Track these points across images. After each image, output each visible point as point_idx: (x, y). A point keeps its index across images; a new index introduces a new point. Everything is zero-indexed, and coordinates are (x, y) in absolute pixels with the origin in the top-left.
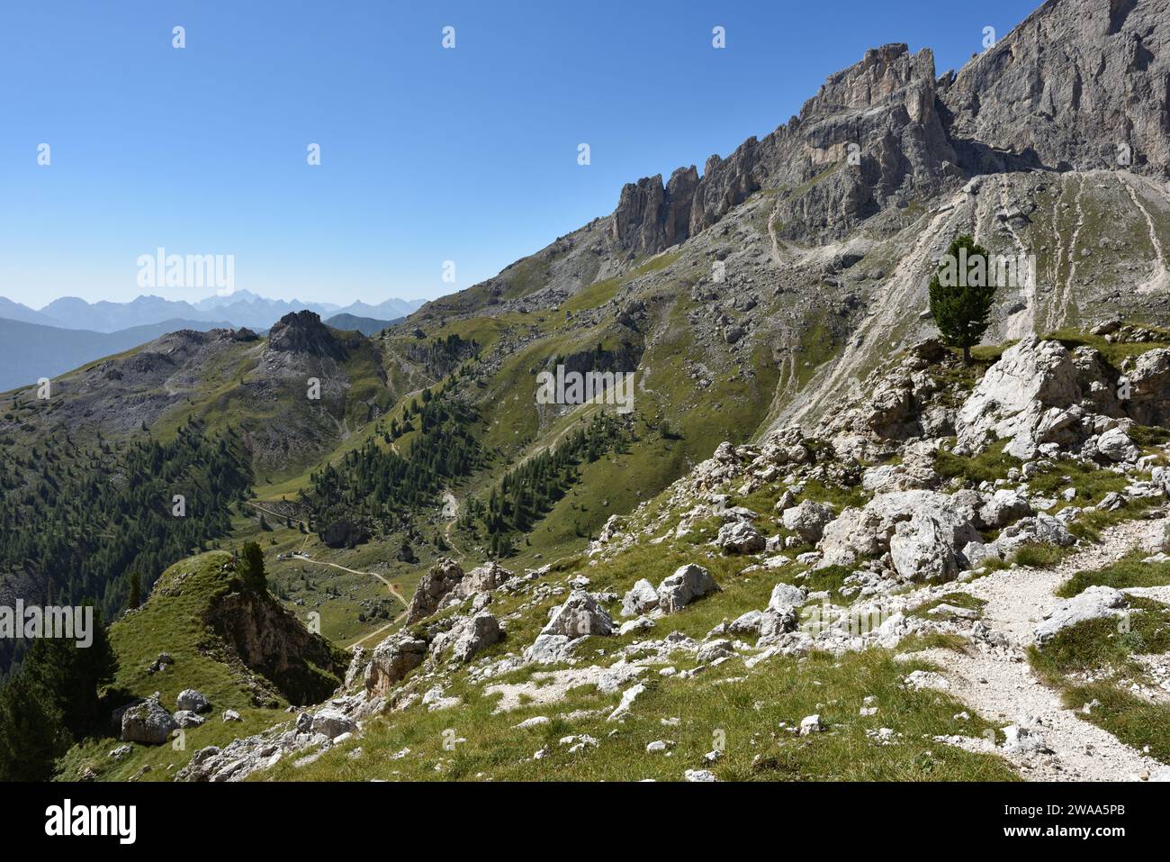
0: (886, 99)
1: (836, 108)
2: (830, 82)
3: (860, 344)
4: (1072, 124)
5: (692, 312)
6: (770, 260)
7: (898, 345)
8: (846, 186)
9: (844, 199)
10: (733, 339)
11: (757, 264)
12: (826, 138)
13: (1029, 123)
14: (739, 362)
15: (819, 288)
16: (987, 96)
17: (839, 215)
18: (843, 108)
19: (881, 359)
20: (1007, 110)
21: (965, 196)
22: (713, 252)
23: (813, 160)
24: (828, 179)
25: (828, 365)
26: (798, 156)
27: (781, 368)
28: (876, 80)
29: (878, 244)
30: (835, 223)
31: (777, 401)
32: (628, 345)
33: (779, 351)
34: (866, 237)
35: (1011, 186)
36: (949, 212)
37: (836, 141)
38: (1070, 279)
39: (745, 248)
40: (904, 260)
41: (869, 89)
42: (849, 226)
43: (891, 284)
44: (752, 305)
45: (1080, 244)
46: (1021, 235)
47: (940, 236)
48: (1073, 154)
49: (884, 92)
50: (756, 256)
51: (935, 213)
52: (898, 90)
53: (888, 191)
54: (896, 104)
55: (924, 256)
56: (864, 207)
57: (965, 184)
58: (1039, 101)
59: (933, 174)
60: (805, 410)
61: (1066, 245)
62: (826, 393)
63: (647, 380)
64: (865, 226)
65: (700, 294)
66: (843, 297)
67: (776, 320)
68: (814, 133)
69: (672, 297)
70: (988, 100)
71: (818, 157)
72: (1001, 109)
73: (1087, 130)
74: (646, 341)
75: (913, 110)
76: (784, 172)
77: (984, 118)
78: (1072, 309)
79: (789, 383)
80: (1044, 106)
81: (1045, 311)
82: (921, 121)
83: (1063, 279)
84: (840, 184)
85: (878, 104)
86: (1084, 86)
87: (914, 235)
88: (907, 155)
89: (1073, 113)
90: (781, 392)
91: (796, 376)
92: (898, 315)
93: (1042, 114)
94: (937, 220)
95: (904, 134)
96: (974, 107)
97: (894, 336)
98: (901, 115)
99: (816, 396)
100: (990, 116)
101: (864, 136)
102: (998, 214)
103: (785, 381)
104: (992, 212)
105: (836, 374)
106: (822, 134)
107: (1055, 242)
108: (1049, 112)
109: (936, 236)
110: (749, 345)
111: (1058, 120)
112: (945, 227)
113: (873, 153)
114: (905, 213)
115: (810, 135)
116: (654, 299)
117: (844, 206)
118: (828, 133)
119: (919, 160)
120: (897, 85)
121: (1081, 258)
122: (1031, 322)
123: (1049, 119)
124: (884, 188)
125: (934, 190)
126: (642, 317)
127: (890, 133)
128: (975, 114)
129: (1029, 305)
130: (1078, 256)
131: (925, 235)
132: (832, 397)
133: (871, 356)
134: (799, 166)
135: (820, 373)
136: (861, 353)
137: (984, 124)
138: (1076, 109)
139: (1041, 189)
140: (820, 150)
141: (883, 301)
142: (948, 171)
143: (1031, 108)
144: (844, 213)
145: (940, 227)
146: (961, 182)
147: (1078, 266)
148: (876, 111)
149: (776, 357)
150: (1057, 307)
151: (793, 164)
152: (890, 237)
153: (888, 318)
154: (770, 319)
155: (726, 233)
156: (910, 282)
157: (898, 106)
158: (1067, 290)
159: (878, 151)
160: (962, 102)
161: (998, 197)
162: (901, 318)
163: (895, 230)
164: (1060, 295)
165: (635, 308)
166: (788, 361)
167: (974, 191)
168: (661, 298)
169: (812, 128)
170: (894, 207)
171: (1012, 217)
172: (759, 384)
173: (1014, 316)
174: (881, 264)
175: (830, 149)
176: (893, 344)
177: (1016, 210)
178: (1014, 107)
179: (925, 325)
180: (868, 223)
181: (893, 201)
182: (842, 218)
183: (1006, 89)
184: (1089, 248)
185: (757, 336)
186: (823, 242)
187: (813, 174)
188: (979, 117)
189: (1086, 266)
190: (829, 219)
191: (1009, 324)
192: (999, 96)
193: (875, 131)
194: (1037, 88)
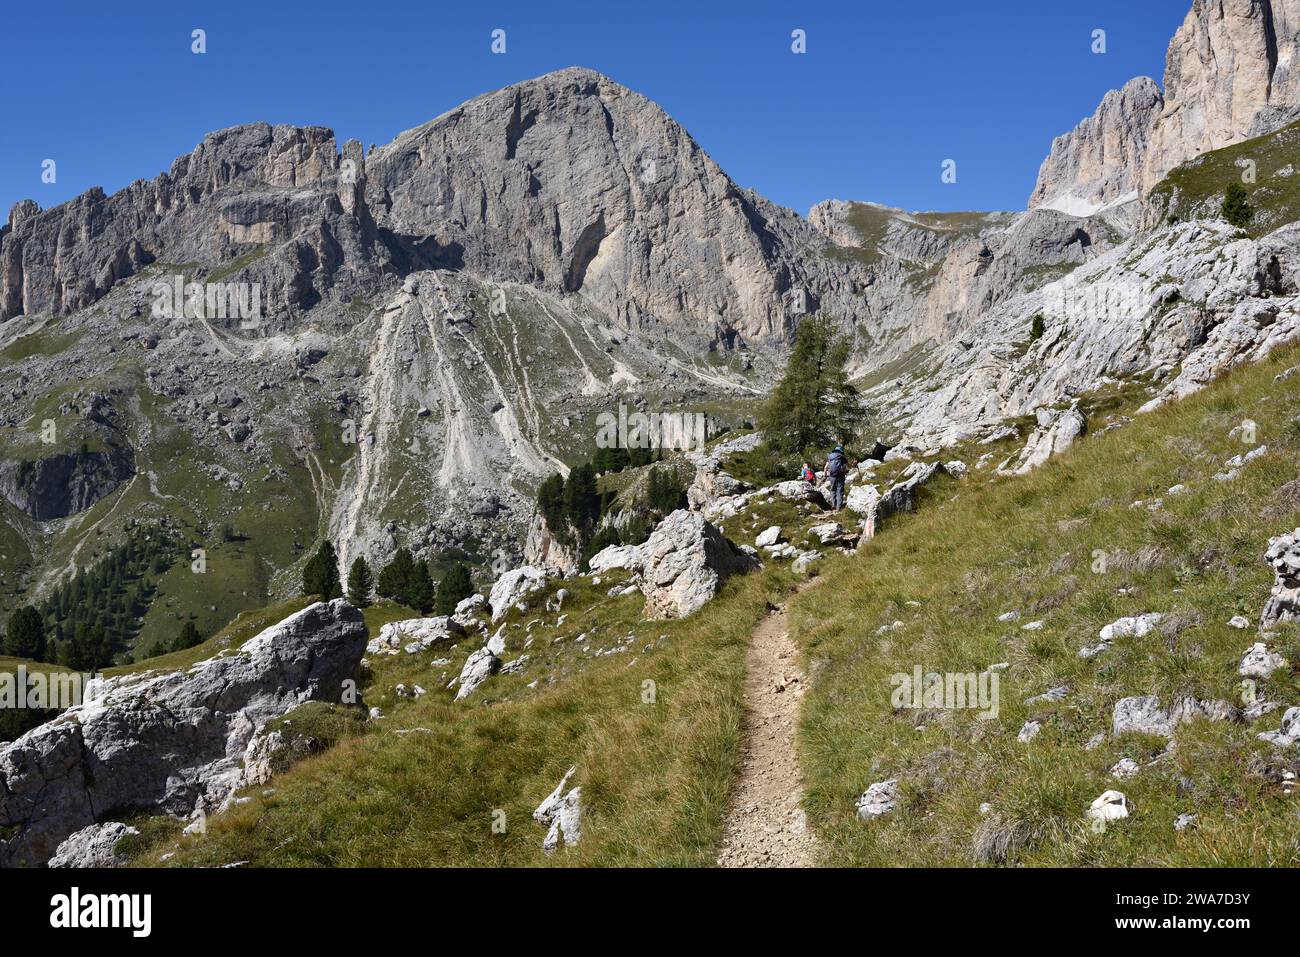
0: (315, 184)
1: (255, 182)
2: (211, 141)
3: (374, 440)
4: (481, 238)
5: (168, 409)
6: (217, 351)
7: (412, 440)
8: (286, 273)
9: (286, 288)
10: (241, 437)
11: (205, 355)
12: (248, 215)
13: (447, 229)
14: (262, 462)
15: (302, 385)
16: (398, 194)
17: (280, 305)
18: (263, 183)
19: (403, 454)
20: (421, 212)
21: (407, 297)
22: (135, 337)
23: (231, 237)
24: (263, 262)
25: (352, 462)
26: (211, 230)
27: (308, 465)
28: (301, 161)
29: (336, 340)
30: (277, 313)
31: (321, 499)
32: (114, 445)
33: (299, 449)
34: (319, 331)
35: (446, 290)
36: (398, 311)
37: (261, 219)
38: (526, 382)
39: (177, 335)
40: (374, 359)
41: (294, 169)
42: (295, 318)
43: (372, 382)
44: (237, 402)
45: (523, 353)
46: (473, 340)
47: (400, 335)
48: (487, 265)
49: (311, 177)
50: (198, 345)
51: (383, 310)
52: (326, 177)
53: (329, 282)
54: (328, 192)
55: (392, 355)
56: (306, 297)
57: (403, 284)
58: (451, 209)
59: (372, 269)
60: (358, 503)
61: (511, 350)
62: (369, 487)
63: (158, 486)
64: (313, 319)
65: (163, 388)
66: (335, 394)
67: (278, 416)
68: (233, 207)
69: (131, 391)
70: (401, 198)
71: (238, 234)
72: (415, 209)
73: (495, 244)
74: (130, 441)
75: (347, 201)
76: (190, 245)
77: (399, 215)
78: (540, 408)
79: (323, 480)
80: (455, 215)
81: (521, 410)
82: (355, 214)
83: (521, 381)
84: (278, 270)
85: (305, 188)
86: (489, 203)
87: (371, 333)
88: (344, 248)
89: (482, 225)
90: (321, 490)
91: (326, 472)
92: (396, 412)
93: (456, 223)
94: (387, 319)
95: (339, 226)
96: (388, 203)
97: (404, 435)
98: (335, 205)
99: (360, 491)
100: (403, 215)
101: (295, 220)
102: (446, 317)
103: (318, 479)
104: (440, 315)
105: (365, 470)
106: (244, 210)
107: (501, 347)
108: (461, 220)
109: (396, 336)
110: (262, 444)
111: (470, 230)
112: (400, 327)
113: (310, 241)
114: (352, 309)
115: (228, 208)
116: (113, 392)
117: (286, 295)
118: (252, 210)
119: (359, 254)
120: (326, 171)
121: (528, 364)
122: (514, 419)
123: (462, 228)
124: (325, 279)
125: (374, 286)
126: (112, 414)
127: (324, 223)
128: (388, 211)
129: (505, 403)
130: (525, 363)
131: (383, 333)
132: (376, 491)
133: (391, 451)
134: (213, 241)
135: (349, 470)
136: (380, 449)
137: (400, 223)
138: (484, 222)
139: (472, 296)
140: (240, 228)
141: (373, 399)
142: (386, 268)
143: (444, 215)
144: (287, 303)
145: (395, 326)
146: (399, 281)
147: (528, 371)
148: (306, 195)
149: (300, 455)
150: (528, 406)
151: (203, 238)
152: (345, 333)
153: (387, 415)
154: (271, 416)
155: (138, 314)
156: (392, 381)
157: (331, 195)
158: (528, 392)
159: (316, 240)
160: (375, 196)
161: (439, 301)
162: (402, 415)
163: (347, 327)
164: (525, 396)
165: (99, 404)
166: (311, 460)
167: (415, 292)
168: (120, 392)
169: (229, 201)
170: (337, 300)
171: (459, 321)
172: (298, 482)
173: (497, 415)
174: (353, 361)
175: (254, 227)
176: (407, 440)
177: (461, 316)
178: (428, 209)
179: (426, 422)
180: (314, 314)
181: (336, 293)
182: (284, 308)
183: (418, 191)
184: (531, 356)
185: (267, 434)
186: (266, 332)
187: (234, 253)
188: (393, 215)
189: (535, 370)
190: (269, 308)
191: (497, 421)
192: (412, 197)
193: (308, 216)
194: (449, 195)
